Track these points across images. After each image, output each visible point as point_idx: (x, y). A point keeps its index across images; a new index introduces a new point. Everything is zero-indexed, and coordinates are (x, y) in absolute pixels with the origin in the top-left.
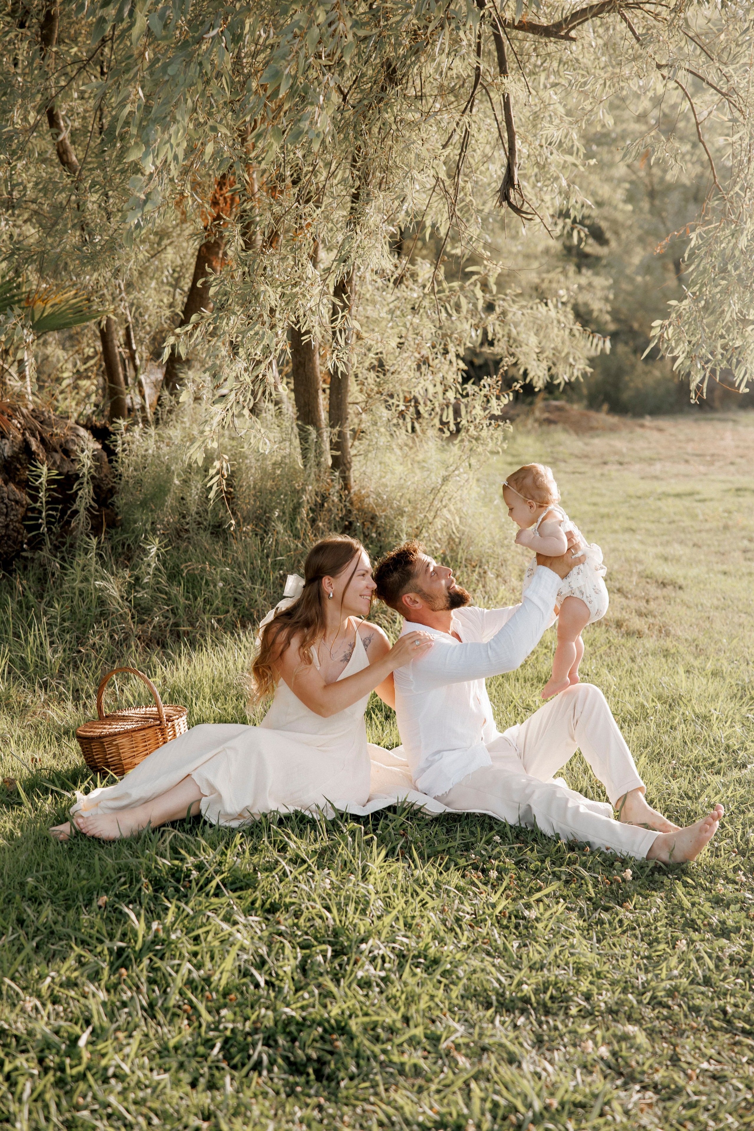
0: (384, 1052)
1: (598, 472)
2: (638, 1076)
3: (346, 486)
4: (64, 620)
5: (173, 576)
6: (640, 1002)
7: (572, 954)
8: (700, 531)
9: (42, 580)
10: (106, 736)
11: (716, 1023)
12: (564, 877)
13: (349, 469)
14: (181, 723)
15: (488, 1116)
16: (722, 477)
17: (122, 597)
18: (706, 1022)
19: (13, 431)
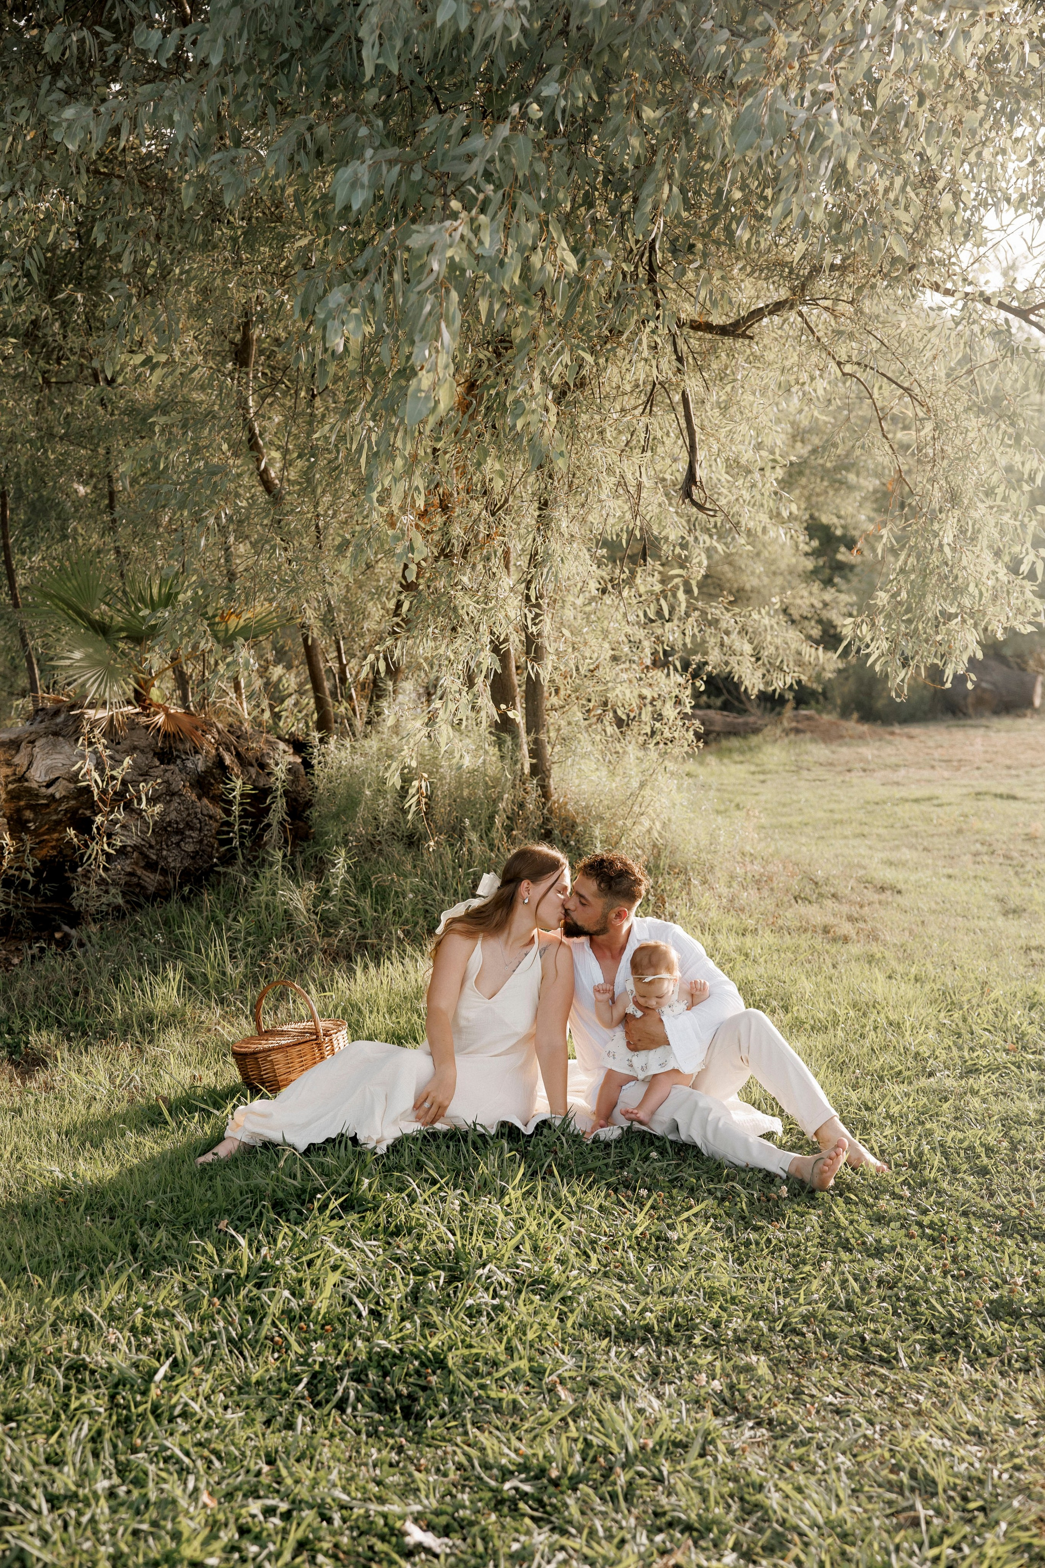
0: (482, 1387)
1: (839, 779)
2: (753, 1412)
3: (546, 794)
4: (249, 934)
5: (362, 889)
6: (771, 1329)
7: (708, 1278)
8: (933, 836)
9: (233, 895)
10: (260, 1052)
11: (851, 1351)
12: (719, 1194)
13: (549, 777)
14: (341, 1038)
15: (578, 1457)
16: (964, 782)
17: (308, 911)
18: (841, 1351)
19: (206, 746)
